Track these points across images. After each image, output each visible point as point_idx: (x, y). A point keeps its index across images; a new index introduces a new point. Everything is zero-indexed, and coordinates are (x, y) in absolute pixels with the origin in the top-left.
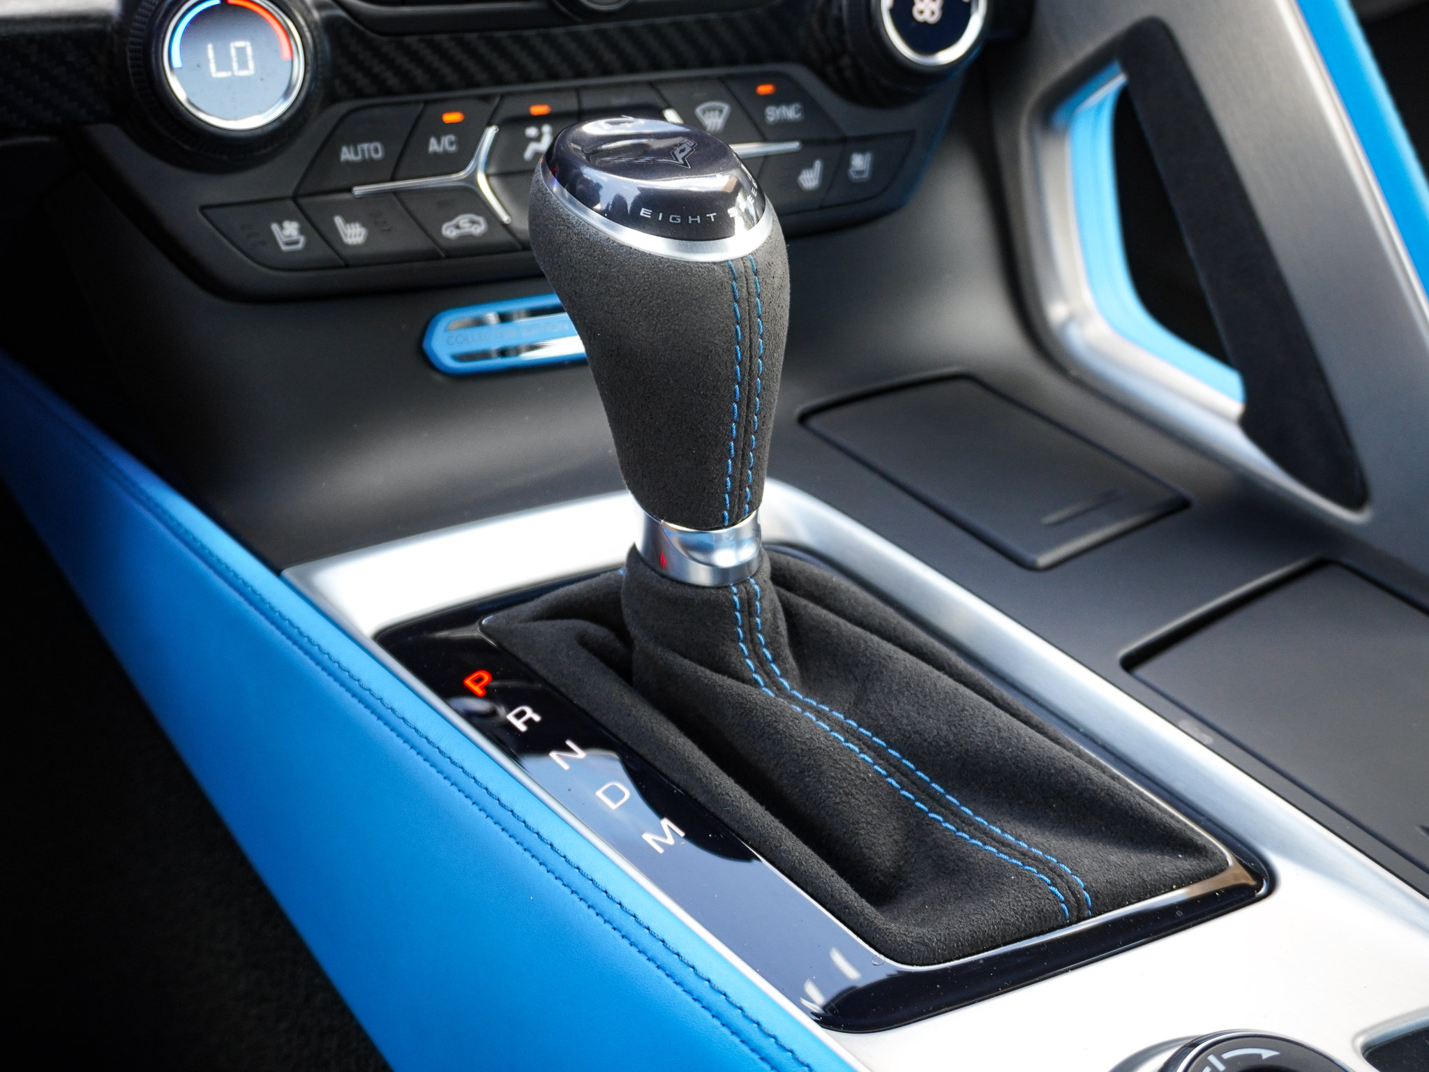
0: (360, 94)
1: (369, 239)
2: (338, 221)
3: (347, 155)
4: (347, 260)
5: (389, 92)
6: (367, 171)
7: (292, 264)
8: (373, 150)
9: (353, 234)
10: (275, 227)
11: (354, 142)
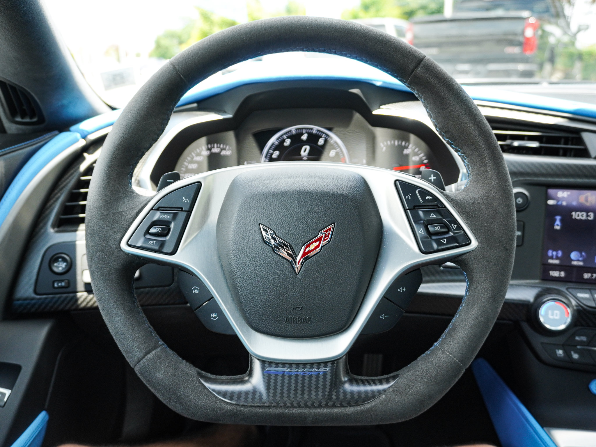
0: (582, 325)
1: (579, 358)
2: (572, 353)
3: (577, 338)
4: (573, 361)
5: (589, 326)
6: (581, 343)
7: (559, 359)
8: (584, 338)
9: (576, 356)
10: (557, 351)
11: (579, 335)
